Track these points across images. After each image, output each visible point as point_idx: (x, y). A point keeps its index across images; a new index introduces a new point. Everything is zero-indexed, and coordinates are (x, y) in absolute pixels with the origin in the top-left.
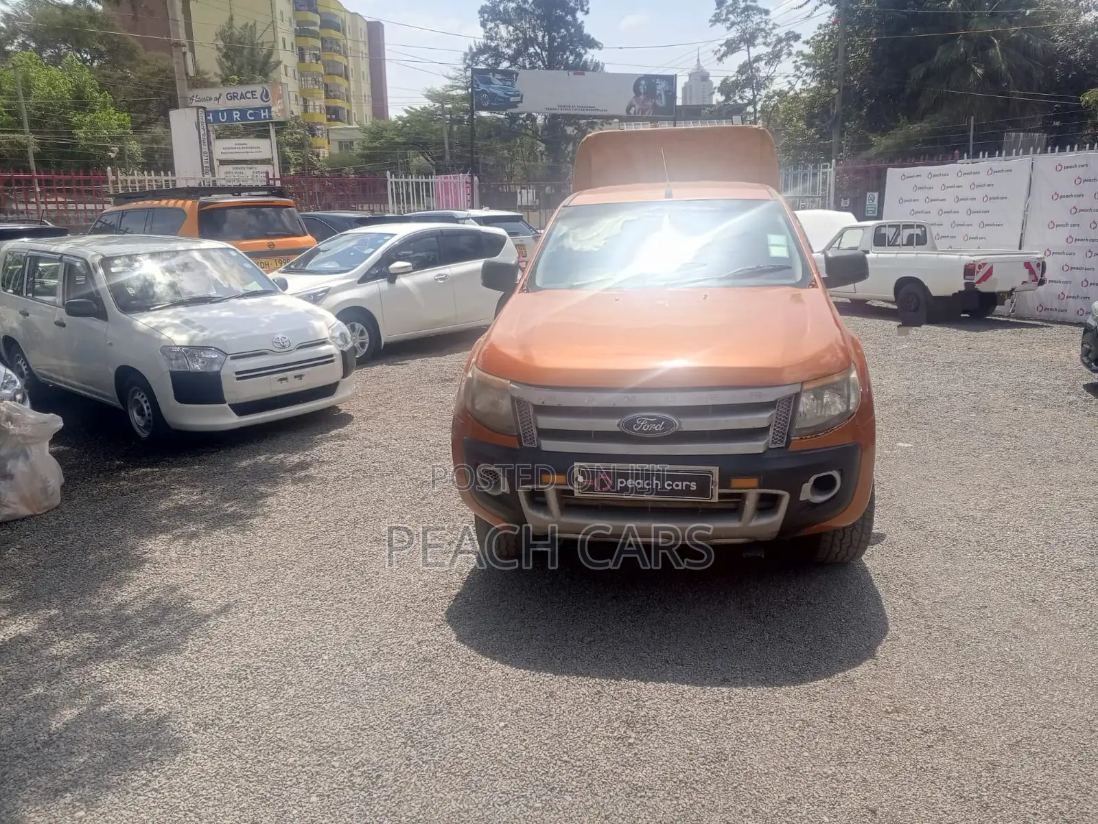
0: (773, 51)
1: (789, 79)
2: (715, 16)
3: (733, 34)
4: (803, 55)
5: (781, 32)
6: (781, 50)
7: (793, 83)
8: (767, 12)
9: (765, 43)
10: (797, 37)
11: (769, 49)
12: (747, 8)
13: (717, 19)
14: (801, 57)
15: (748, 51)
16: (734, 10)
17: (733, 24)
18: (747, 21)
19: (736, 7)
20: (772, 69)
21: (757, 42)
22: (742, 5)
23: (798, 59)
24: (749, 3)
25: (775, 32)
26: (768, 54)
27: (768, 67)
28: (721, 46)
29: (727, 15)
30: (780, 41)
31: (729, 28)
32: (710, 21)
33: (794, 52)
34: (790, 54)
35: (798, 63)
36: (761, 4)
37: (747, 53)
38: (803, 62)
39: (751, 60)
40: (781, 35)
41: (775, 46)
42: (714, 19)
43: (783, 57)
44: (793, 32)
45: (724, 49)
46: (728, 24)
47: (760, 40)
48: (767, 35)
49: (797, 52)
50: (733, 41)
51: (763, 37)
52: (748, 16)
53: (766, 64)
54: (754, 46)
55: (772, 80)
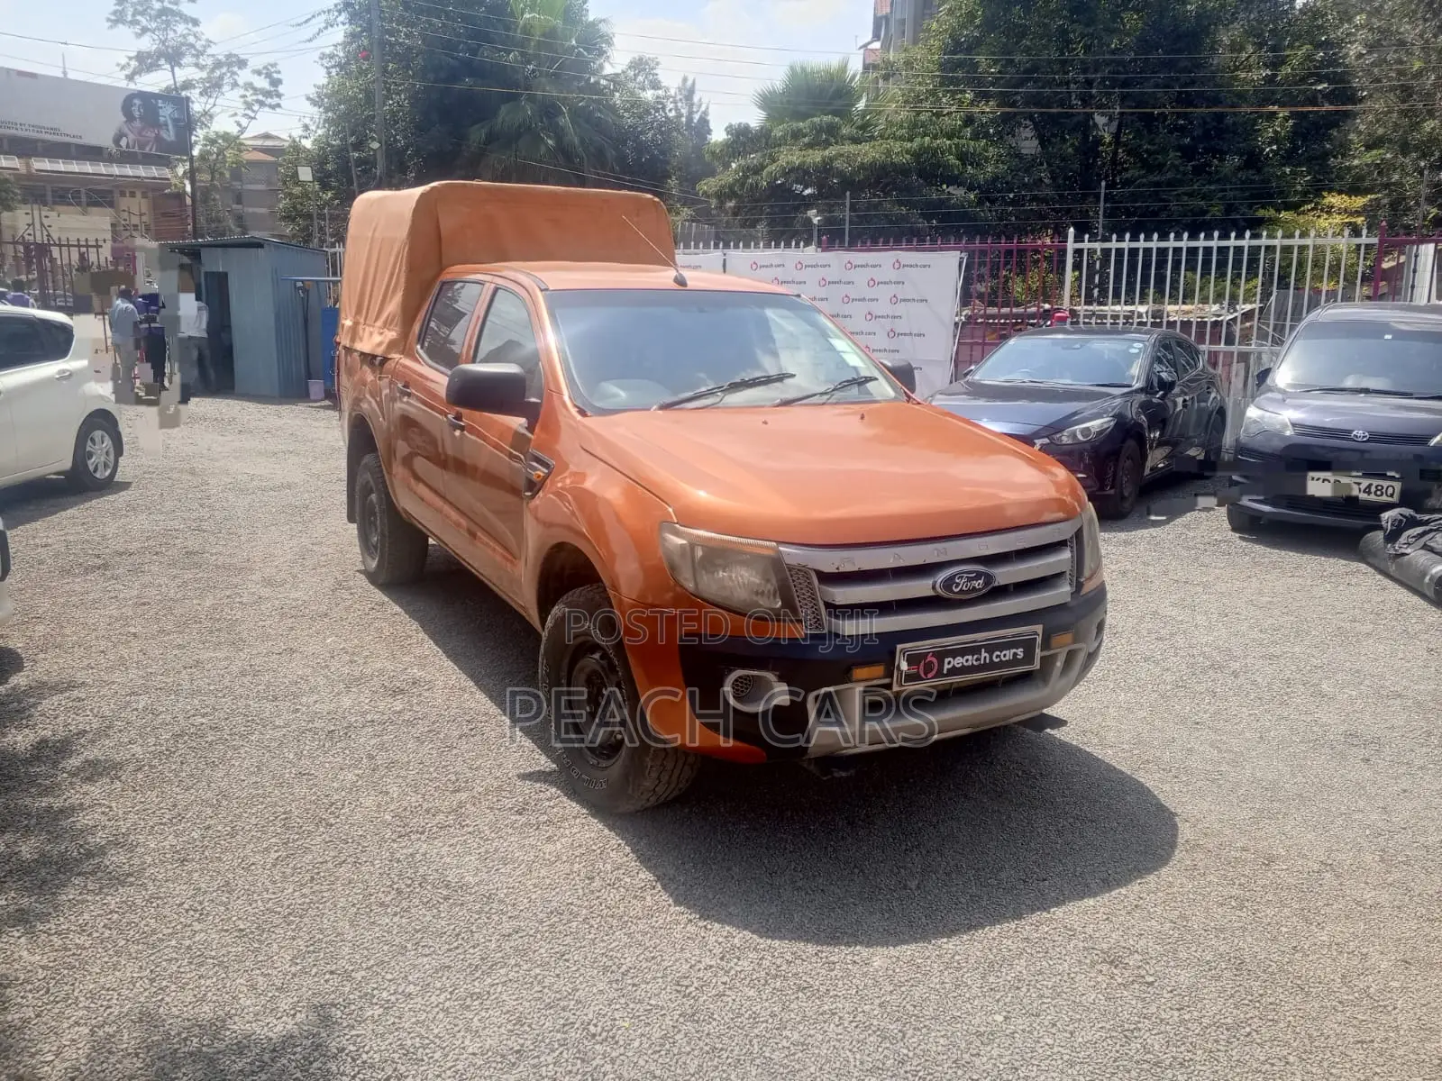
0: (209, 77)
1: (237, 118)
2: (115, 13)
3: (147, 44)
4: (255, 89)
5: (219, 51)
6: (221, 78)
7: (244, 125)
8: (196, 22)
9: (197, 65)
10: (242, 64)
11: (204, 75)
12: (164, 12)
13: (118, 19)
14: (251, 92)
15: (173, 71)
16: (146, 10)
17: (145, 30)
18: (166, 29)
19: (148, 7)
20: (211, 101)
21: (184, 61)
22: (157, 6)
23: (248, 94)
24: (166, 4)
25: (209, 51)
26: (202, 80)
27: (203, 99)
28: (130, 58)
29: (134, 15)
30: (218, 65)
31: (139, 36)
32: (108, 20)
33: (241, 82)
34: (235, 85)
35: (249, 99)
36: (186, 8)
37: (170, 74)
38: (255, 97)
39: (178, 85)
40: (220, 57)
41: (213, 71)
42: (113, 18)
43: (226, 88)
44: (235, 55)
45: (134, 63)
46: (137, 29)
47: (187, 60)
48: (199, 54)
49: (245, 84)
50: (149, 55)
51: (193, 55)
52: (168, 23)
53: (201, 94)
54: (180, 65)
55: (211, 117)
